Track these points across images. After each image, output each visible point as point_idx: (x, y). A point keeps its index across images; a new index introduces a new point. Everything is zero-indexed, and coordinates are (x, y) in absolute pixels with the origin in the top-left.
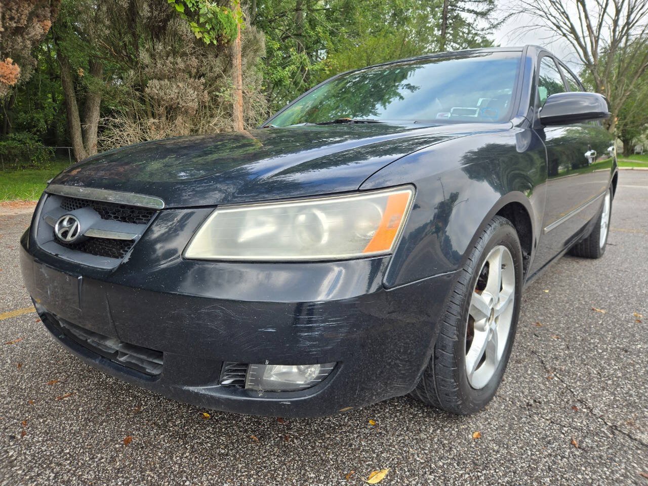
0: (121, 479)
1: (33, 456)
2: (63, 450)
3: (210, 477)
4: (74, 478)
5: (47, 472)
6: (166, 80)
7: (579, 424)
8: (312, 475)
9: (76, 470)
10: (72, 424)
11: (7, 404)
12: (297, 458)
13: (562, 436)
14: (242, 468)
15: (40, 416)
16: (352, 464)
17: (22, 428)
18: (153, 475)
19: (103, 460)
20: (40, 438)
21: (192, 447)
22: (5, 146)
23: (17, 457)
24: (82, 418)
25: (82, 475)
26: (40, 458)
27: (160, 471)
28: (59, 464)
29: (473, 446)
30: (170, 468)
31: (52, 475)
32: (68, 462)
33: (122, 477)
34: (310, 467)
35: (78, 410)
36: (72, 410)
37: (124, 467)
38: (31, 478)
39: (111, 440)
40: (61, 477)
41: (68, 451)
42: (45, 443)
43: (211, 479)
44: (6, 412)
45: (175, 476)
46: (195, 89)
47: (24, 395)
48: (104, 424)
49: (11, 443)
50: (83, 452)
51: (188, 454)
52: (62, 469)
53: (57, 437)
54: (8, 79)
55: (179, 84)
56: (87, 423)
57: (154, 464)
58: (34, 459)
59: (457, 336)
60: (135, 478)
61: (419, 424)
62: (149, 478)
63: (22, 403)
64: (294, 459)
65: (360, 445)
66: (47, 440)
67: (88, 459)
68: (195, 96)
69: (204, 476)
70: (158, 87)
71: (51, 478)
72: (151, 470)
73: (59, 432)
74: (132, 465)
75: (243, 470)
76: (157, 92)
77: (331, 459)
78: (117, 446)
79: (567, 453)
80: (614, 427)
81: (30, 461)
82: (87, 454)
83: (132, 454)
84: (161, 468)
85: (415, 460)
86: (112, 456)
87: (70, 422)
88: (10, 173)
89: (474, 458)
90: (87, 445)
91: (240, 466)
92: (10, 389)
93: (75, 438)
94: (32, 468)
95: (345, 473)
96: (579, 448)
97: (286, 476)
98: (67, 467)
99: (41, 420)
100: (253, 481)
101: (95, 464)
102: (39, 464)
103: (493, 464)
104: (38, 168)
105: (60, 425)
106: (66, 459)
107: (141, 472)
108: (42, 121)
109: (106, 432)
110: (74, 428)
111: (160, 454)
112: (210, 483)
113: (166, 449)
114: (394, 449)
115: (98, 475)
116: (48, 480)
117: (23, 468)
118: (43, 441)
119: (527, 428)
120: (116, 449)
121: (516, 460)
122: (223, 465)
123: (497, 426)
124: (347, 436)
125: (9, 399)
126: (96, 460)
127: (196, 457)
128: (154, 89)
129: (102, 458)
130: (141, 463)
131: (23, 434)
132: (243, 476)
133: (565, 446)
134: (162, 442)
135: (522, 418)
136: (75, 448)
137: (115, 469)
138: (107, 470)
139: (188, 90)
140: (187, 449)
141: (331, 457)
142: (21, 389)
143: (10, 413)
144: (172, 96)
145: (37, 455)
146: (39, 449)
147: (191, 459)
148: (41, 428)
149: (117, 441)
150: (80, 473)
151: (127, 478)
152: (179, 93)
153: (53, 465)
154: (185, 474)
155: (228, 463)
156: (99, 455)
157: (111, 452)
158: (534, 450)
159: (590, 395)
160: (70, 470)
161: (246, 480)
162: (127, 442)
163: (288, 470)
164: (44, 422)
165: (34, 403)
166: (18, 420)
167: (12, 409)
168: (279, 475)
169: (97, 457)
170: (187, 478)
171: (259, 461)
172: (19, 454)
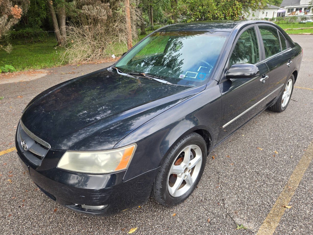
0: (51, 226)
1: (25, 215)
2: (35, 213)
3: (79, 227)
4: (37, 225)
5: (29, 222)
6: (91, 5)
7: (216, 211)
8: (112, 229)
9: (38, 222)
10: (39, 202)
11: (19, 192)
12: (109, 221)
13: (206, 216)
14: (89, 224)
15: (29, 198)
16: (126, 225)
17: (23, 203)
18: (61, 225)
19: (46, 218)
20: (28, 208)
21: (76, 214)
22: (26, 32)
23: (21, 215)
24: (42, 199)
25: (39, 224)
26: (27, 216)
27: (63, 224)
28: (33, 219)
29: (171, 219)
30: (67, 223)
31: (31, 223)
32: (36, 218)
33: (51, 225)
34: (112, 225)
35: (41, 195)
36: (40, 195)
37: (53, 221)
38: (24, 224)
39: (50, 210)
40: (33, 224)
41: (36, 214)
42: (29, 210)
43: (79, 228)
44: (19, 195)
45: (68, 226)
46: (105, 9)
47: (25, 188)
48: (49, 202)
49: (19, 209)
50: (41, 214)
51: (73, 217)
52: (33, 221)
53: (34, 207)
54: (17, 16)
55: (97, 7)
56: (44, 202)
57: (62, 221)
58: (25, 216)
59: (162, 186)
60: (55, 225)
61: (156, 208)
62: (60, 226)
63: (24, 191)
64: (107, 221)
65: (132, 216)
66: (30, 208)
67: (42, 217)
68: (105, 13)
69: (77, 227)
70: (87, 9)
71: (30, 224)
72: (61, 223)
73: (34, 205)
74: (55, 221)
75: (90, 225)
76: (87, 12)
77: (120, 222)
78: (52, 212)
79: (203, 225)
80: (228, 214)
81: (24, 217)
82: (42, 215)
83: (56, 216)
84: (64, 222)
85: (148, 224)
86: (49, 216)
87: (38, 201)
88: (30, 46)
89: (169, 224)
90: (43, 211)
91: (89, 223)
92: (20, 185)
93: (39, 208)
94: (24, 220)
95: (123, 228)
96: (209, 222)
97: (103, 228)
98: (35, 220)
99: (29, 200)
100: (92, 230)
101: (44, 219)
102: (27, 219)
103: (174, 228)
104: (42, 42)
105: (35, 202)
106: (35, 217)
107: (58, 224)
108: (39, 21)
109: (49, 206)
110: (39, 204)
111: (65, 217)
112: (78, 229)
113: (67, 214)
114: (143, 219)
115: (44, 224)
116: (29, 225)
117: (22, 220)
118: (29, 209)
119: (195, 212)
120: (51, 213)
121: (183, 227)
122: (84, 223)
123: (184, 211)
124: (129, 212)
125: (20, 189)
126: (44, 218)
127: (76, 219)
128: (85, 11)
129: (46, 217)
130: (58, 220)
131: (23, 205)
132: (89, 227)
133: (204, 221)
134: (66, 212)
135: (195, 207)
136: (39, 212)
137: (50, 222)
138: (47, 222)
139: (102, 10)
140: (74, 215)
141: (120, 221)
142: (24, 184)
143: (20, 196)
144: (94, 14)
145: (26, 214)
146: (27, 212)
147: (74, 219)
148: (29, 203)
149: (52, 210)
150: (39, 223)
151: (53, 226)
152: (97, 12)
153: (31, 219)
154: (71, 226)
155: (86, 222)
156: (46, 216)
157: (50, 214)
158: (192, 223)
159: (228, 197)
160: (36, 221)
161: (90, 229)
162: (55, 211)
163: (104, 226)
164: (30, 200)
165: (28, 191)
166: (22, 199)
167: (21, 194)
168: (101, 228)
169: (45, 216)
170: (71, 227)
171: (96, 221)
172: (21, 214)
